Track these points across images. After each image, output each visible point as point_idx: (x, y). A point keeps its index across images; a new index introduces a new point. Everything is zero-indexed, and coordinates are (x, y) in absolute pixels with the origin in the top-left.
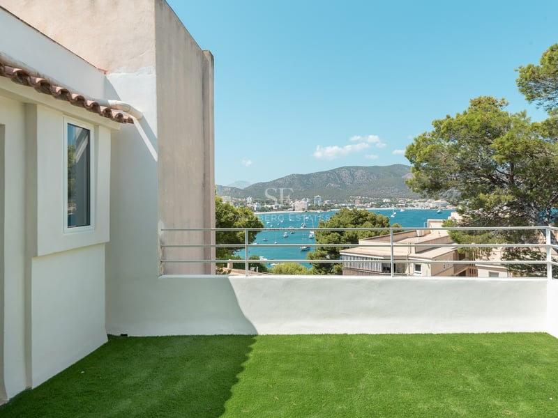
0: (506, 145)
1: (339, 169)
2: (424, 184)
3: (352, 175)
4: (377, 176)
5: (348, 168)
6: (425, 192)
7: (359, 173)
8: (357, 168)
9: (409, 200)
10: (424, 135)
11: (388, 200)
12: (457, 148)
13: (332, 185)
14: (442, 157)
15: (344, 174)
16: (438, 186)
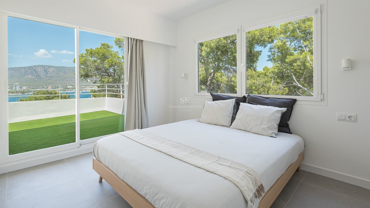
0: (110, 62)
1: (35, 66)
2: (82, 74)
3: (46, 71)
4: (64, 73)
5: (43, 66)
6: (82, 78)
7: (51, 70)
8: (50, 67)
9: (83, 87)
10: (83, 54)
11: (71, 87)
12: (95, 61)
13: (30, 76)
14: (89, 63)
15: (39, 69)
16: (88, 76)
